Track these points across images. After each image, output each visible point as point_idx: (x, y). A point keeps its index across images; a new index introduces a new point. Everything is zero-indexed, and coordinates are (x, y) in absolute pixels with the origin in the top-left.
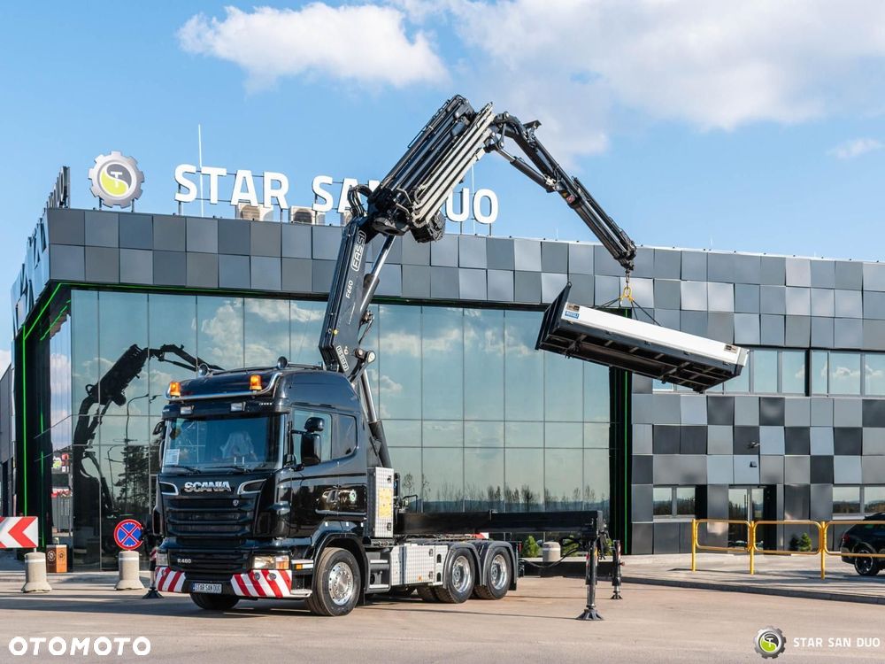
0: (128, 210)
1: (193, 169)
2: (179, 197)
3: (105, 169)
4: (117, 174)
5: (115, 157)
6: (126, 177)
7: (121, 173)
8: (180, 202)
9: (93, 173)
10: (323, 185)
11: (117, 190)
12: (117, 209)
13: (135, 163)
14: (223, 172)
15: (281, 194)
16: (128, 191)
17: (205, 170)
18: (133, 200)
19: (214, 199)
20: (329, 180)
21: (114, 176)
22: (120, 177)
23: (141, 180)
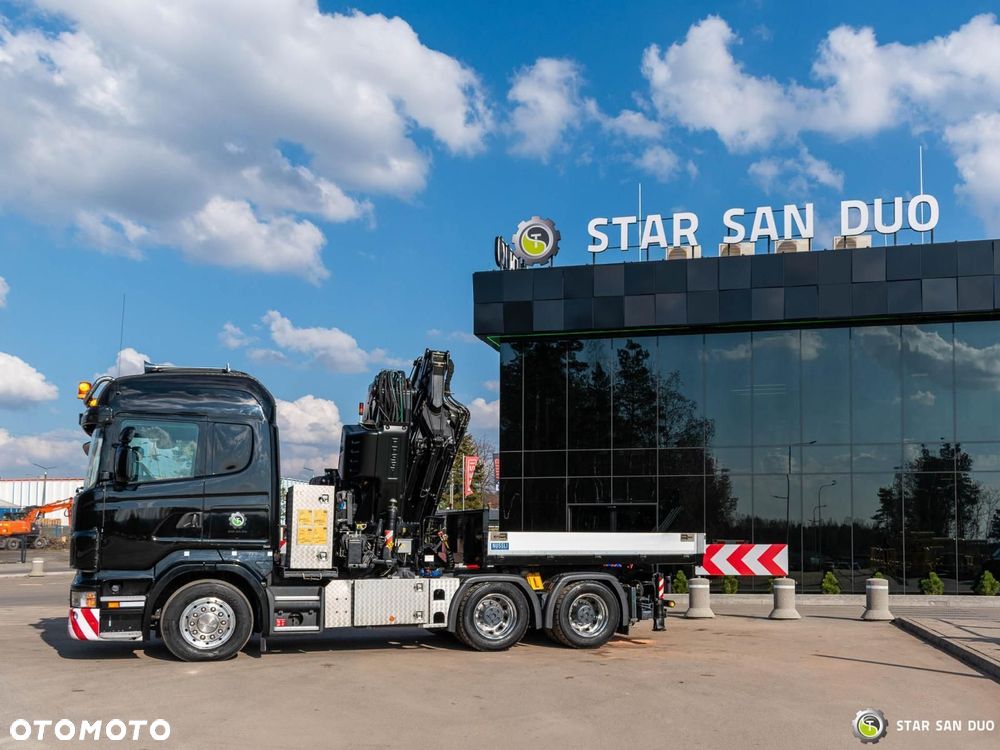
0: (546, 266)
1: (604, 221)
2: (592, 248)
3: (526, 233)
4: (536, 236)
5: (534, 221)
6: (544, 238)
7: (539, 235)
8: (594, 253)
9: (516, 238)
10: (734, 218)
11: (537, 249)
12: (537, 266)
13: (552, 225)
14: (633, 219)
15: (690, 233)
16: (546, 249)
17: (615, 221)
18: (551, 257)
19: (624, 246)
20: (740, 212)
21: (533, 238)
22: (539, 238)
23: (557, 238)
